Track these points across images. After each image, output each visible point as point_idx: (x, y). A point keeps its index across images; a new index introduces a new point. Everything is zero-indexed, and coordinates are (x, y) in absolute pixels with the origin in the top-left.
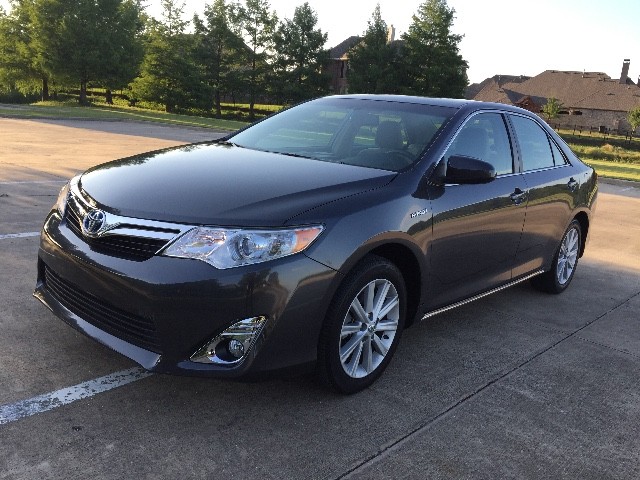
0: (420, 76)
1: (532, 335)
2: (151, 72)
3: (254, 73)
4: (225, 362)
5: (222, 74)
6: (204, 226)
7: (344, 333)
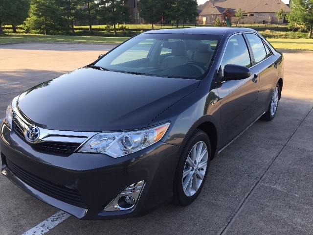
0: (174, 4)
1: (266, 149)
2: (35, 14)
3: (89, 9)
4: (124, 209)
5: (73, 11)
6: (101, 132)
7: (184, 176)
